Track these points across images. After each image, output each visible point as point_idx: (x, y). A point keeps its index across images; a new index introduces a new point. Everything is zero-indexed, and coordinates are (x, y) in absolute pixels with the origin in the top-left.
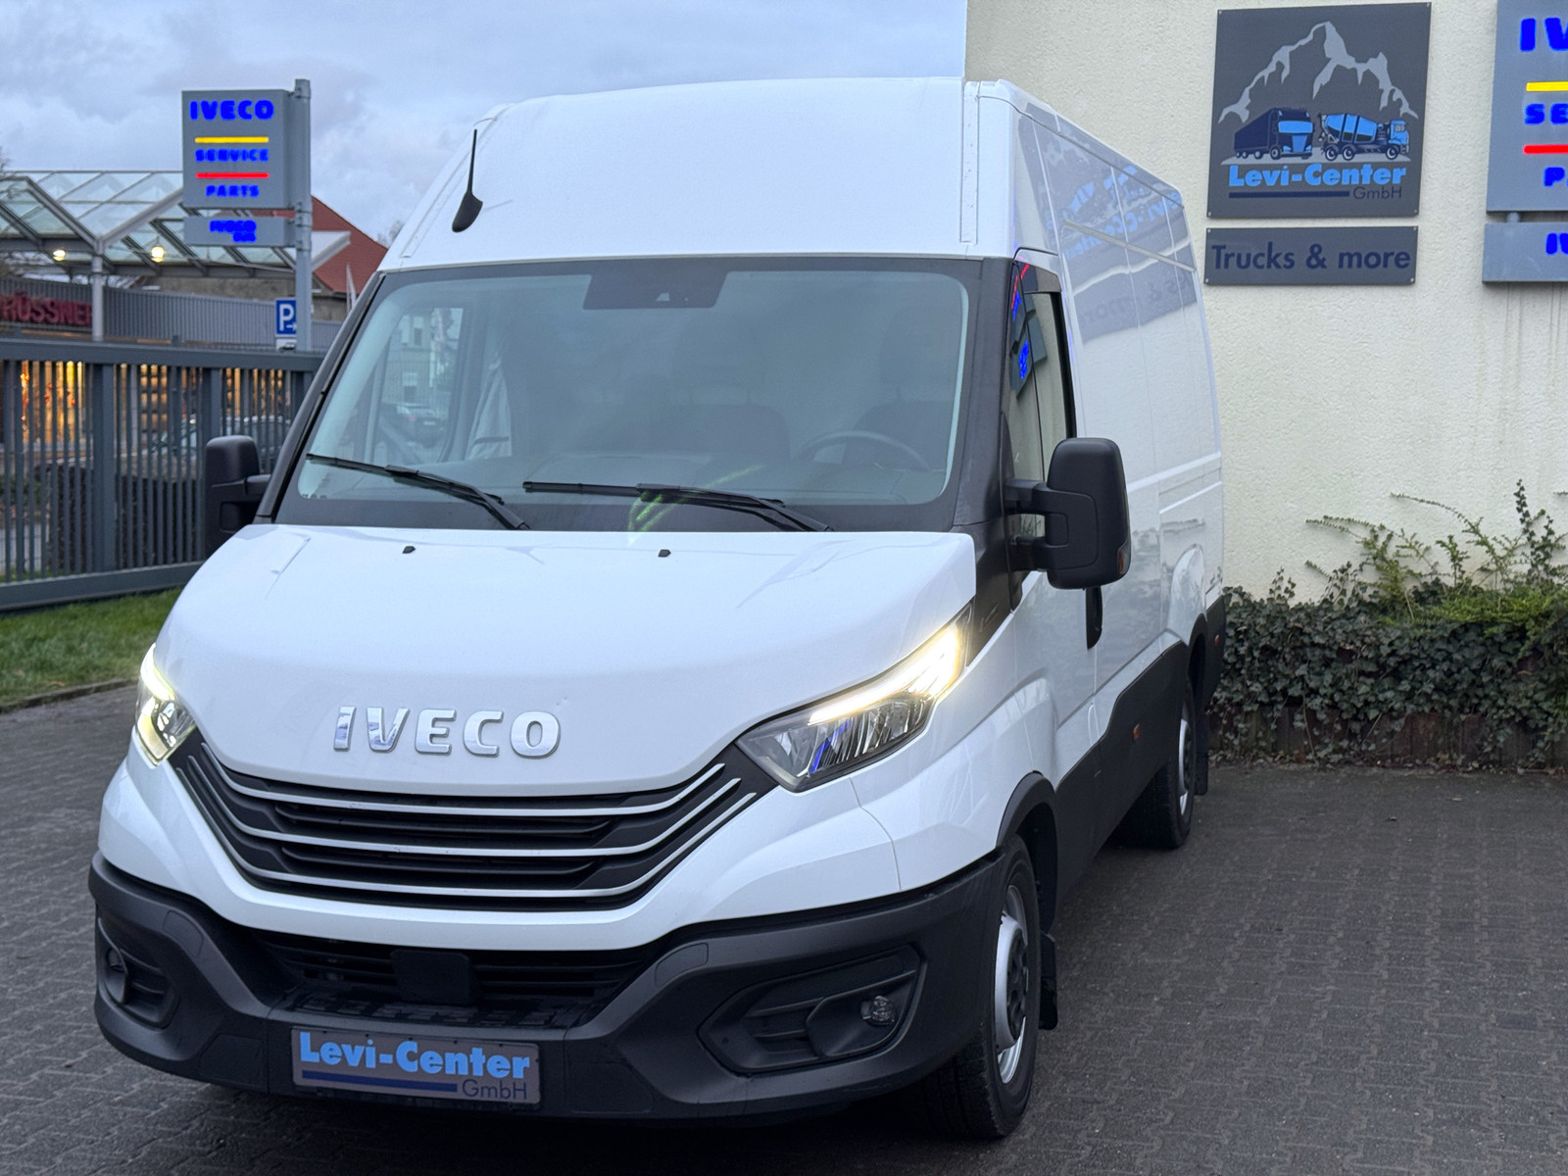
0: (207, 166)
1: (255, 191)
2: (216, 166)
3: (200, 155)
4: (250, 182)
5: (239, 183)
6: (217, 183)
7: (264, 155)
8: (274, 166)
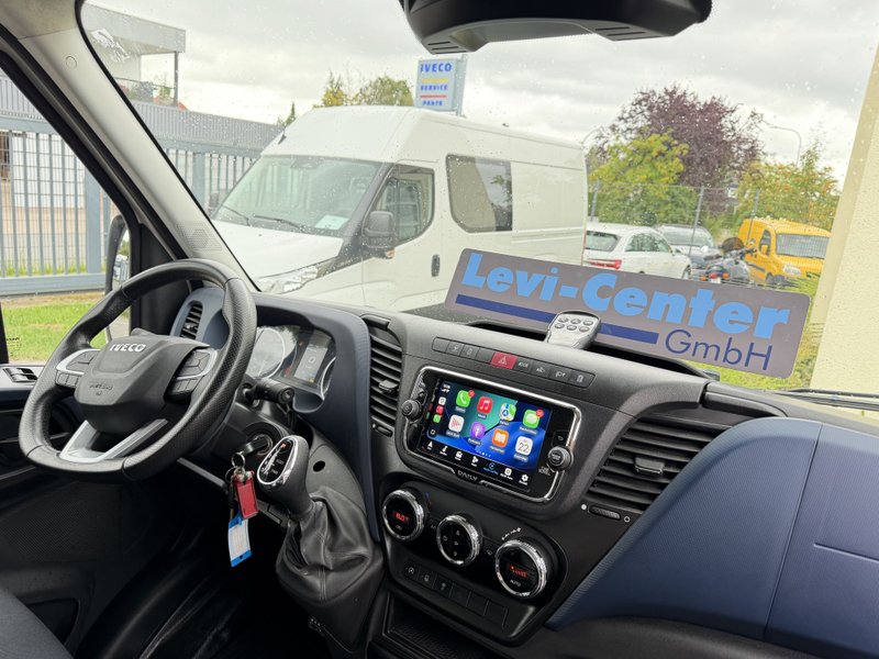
0: (424, 93)
1: (441, 103)
2: (429, 92)
3: (422, 88)
4: (439, 99)
5: (435, 100)
6: (427, 100)
7: (446, 87)
8: (449, 92)
